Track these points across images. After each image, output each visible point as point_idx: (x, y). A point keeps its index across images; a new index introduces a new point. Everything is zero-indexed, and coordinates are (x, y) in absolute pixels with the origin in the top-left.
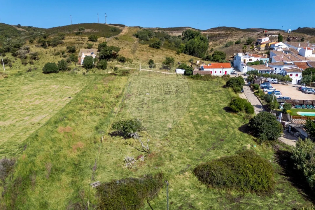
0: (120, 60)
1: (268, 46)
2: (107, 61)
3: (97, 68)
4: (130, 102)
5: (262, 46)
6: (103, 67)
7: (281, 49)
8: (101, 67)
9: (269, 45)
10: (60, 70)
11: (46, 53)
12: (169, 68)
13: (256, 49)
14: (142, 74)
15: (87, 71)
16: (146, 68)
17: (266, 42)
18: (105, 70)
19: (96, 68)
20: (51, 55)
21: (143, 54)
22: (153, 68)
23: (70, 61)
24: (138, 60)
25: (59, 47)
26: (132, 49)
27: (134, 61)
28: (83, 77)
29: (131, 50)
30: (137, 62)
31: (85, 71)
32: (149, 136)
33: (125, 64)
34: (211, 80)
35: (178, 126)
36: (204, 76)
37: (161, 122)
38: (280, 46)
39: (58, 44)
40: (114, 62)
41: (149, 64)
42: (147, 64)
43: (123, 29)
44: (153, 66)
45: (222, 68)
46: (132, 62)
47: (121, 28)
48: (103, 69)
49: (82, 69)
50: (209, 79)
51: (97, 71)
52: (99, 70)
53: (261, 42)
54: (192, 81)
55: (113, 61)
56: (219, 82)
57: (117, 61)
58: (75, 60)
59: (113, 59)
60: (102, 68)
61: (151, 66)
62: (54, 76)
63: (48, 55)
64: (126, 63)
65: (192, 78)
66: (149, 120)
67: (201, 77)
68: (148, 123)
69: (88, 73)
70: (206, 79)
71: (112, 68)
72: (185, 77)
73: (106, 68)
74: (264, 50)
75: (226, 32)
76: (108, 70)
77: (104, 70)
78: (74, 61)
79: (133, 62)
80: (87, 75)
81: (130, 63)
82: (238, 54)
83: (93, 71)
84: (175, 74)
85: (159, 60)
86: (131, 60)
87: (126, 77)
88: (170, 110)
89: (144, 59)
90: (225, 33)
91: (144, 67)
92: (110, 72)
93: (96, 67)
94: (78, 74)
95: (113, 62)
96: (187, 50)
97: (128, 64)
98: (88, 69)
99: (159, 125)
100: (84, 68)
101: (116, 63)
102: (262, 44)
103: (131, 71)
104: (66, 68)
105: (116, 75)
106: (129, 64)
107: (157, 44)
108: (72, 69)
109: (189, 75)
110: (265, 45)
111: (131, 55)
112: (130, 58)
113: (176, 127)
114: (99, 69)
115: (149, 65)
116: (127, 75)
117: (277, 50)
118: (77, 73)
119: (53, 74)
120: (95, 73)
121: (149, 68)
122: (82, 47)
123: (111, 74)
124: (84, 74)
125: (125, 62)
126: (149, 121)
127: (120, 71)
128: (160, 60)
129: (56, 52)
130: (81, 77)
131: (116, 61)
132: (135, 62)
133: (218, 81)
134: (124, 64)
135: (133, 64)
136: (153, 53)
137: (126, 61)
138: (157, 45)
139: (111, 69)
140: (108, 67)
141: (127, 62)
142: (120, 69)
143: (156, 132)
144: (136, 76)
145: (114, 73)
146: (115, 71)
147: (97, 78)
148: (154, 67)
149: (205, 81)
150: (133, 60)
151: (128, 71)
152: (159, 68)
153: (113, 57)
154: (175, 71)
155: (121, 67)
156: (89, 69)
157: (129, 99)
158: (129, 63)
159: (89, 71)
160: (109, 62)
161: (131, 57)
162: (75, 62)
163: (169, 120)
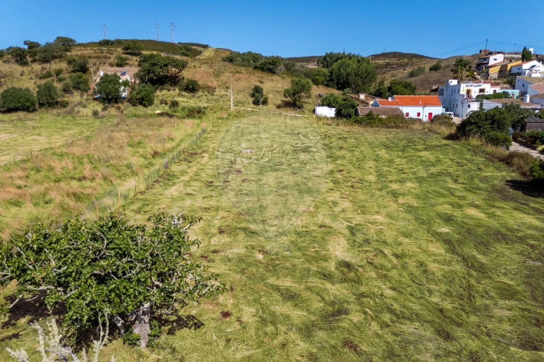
0: (185, 87)
1: (506, 70)
2: (156, 89)
3: (131, 103)
4: (189, 167)
5: (491, 71)
6: (144, 101)
7: (539, 73)
8: (139, 100)
9: (509, 68)
10: (41, 105)
11: (22, 75)
12: (298, 103)
13: (479, 77)
14: (236, 116)
15: (104, 109)
16: (246, 104)
17: (499, 63)
18: (150, 108)
19: (128, 104)
20: (31, 79)
21: (240, 79)
22: (261, 106)
23: (71, 89)
24: (228, 88)
25: (55, 63)
26: (215, 69)
27: (217, 90)
28: (92, 120)
29: (213, 70)
30: (223, 93)
31: (99, 107)
32: (239, 320)
33: (198, 95)
34: (407, 127)
35: (382, 252)
36: (387, 119)
37: (298, 234)
38: (535, 69)
39: (54, 57)
40: (172, 92)
41: (253, 95)
42: (247, 96)
43: (204, 51)
44: (262, 100)
45: (421, 105)
46: (213, 91)
47: (200, 49)
48: (145, 106)
49: (93, 104)
50: (401, 125)
51: (129, 109)
52: (133, 107)
53: (488, 63)
54: (356, 128)
55: (169, 90)
56: (426, 130)
57: (179, 90)
58: (81, 86)
59: (171, 85)
60: (141, 104)
61: (258, 101)
62: (21, 117)
63: (24, 77)
64: (200, 93)
65: (359, 122)
66: (243, 225)
67: (381, 120)
68: (241, 236)
69: (107, 112)
70: (393, 124)
71: (166, 104)
72: (340, 121)
73: (151, 103)
74: (497, 78)
75: (399, 60)
76: (156, 108)
77: (147, 107)
78: (79, 89)
79: (215, 92)
80: (103, 117)
81: (209, 95)
82: (450, 81)
83: (118, 108)
84: (314, 116)
85: (275, 89)
86: (211, 88)
87: (197, 121)
88: (324, 190)
89: (242, 87)
90: (398, 62)
91: (240, 103)
92: (158, 112)
93: (128, 101)
94: (81, 114)
95: (170, 92)
96: (332, 80)
97: (205, 97)
98: (107, 104)
99: (292, 247)
100: (98, 101)
101: (177, 94)
102: (490, 67)
103: (208, 109)
104: (57, 102)
105: (171, 116)
106: (206, 95)
107: (269, 63)
108: (70, 104)
109: (348, 116)
110: (497, 69)
111: (212, 79)
112: (210, 84)
113: (370, 255)
114: (134, 105)
115: (253, 99)
116: (200, 118)
117: (531, 74)
118: (78, 112)
119: (21, 114)
120: (125, 112)
121: (253, 106)
122: (104, 63)
123: (162, 114)
124: (95, 114)
125: (198, 92)
126: (245, 229)
127: (183, 109)
128: (278, 90)
129: (45, 72)
130: (86, 119)
131: (177, 91)
132: (219, 92)
133: (424, 129)
134: (193, 96)
135: (215, 97)
136: (262, 78)
137: (201, 91)
138: (271, 66)
139: (163, 105)
140: (156, 101)
141: (203, 91)
142: (184, 104)
143: (277, 289)
144: (220, 121)
145: (169, 112)
146: (172, 109)
147: (124, 122)
148: (265, 102)
149: (391, 129)
150: (215, 88)
151: (203, 110)
152: (275, 105)
153: (171, 82)
154: (314, 111)
155: (187, 102)
156: (109, 103)
157: (189, 162)
158: (207, 93)
159: (109, 109)
160: (160, 92)
161: (213, 82)
162: (81, 91)
163: (328, 222)
